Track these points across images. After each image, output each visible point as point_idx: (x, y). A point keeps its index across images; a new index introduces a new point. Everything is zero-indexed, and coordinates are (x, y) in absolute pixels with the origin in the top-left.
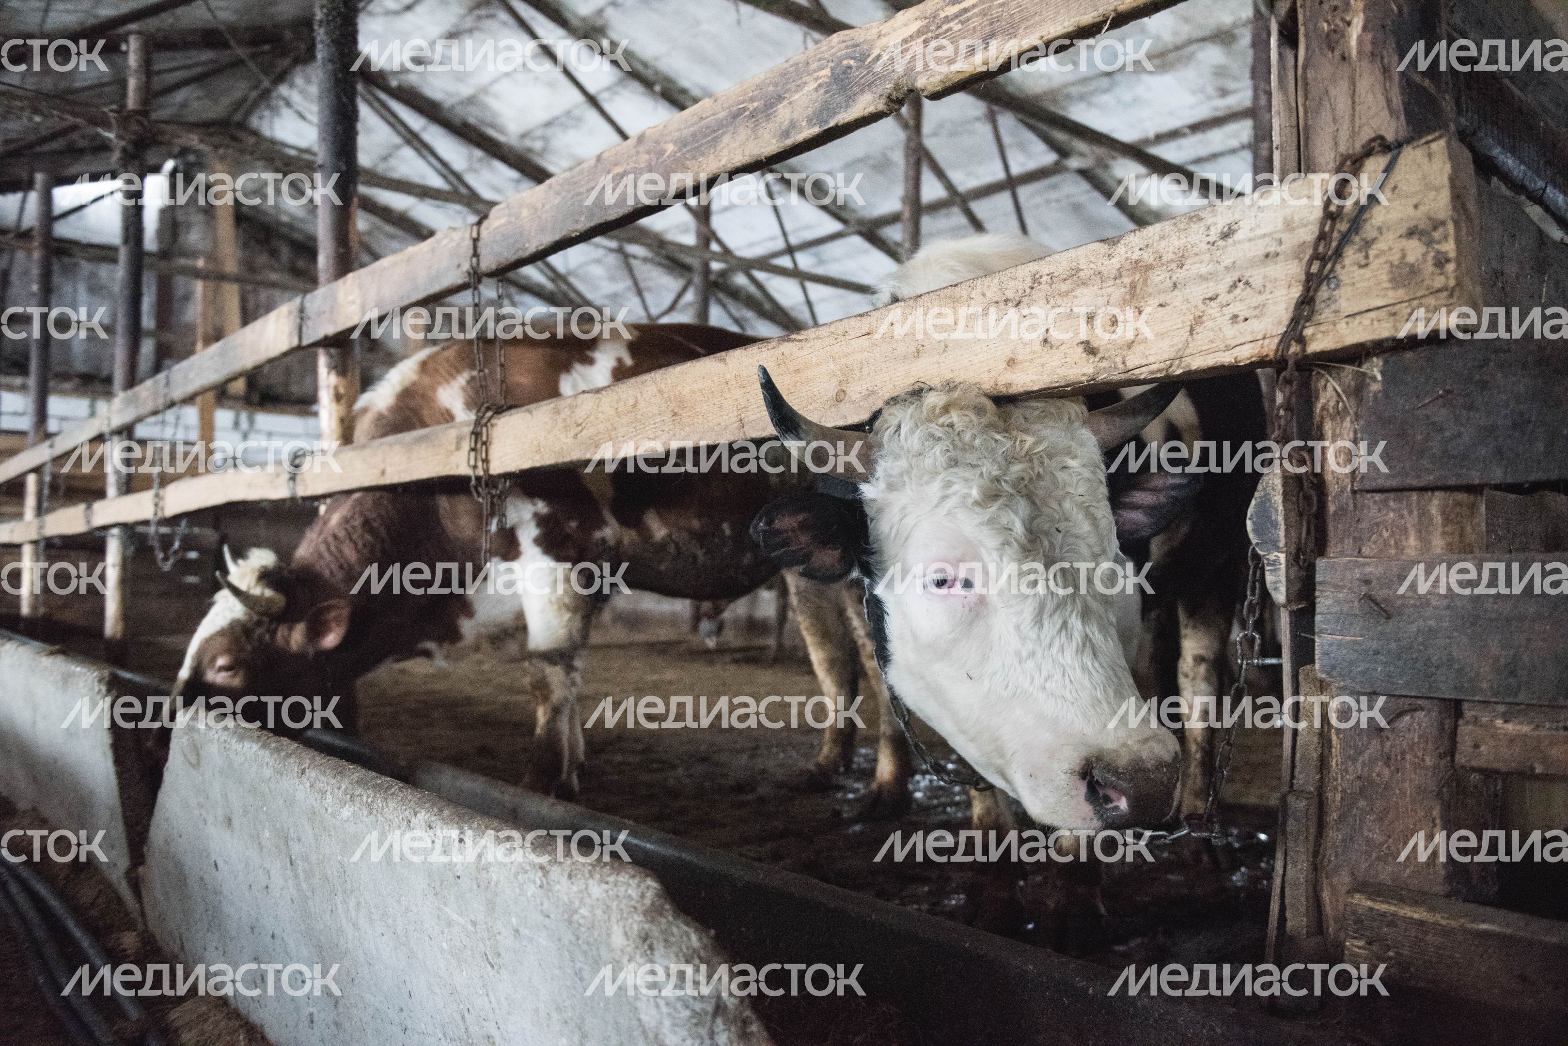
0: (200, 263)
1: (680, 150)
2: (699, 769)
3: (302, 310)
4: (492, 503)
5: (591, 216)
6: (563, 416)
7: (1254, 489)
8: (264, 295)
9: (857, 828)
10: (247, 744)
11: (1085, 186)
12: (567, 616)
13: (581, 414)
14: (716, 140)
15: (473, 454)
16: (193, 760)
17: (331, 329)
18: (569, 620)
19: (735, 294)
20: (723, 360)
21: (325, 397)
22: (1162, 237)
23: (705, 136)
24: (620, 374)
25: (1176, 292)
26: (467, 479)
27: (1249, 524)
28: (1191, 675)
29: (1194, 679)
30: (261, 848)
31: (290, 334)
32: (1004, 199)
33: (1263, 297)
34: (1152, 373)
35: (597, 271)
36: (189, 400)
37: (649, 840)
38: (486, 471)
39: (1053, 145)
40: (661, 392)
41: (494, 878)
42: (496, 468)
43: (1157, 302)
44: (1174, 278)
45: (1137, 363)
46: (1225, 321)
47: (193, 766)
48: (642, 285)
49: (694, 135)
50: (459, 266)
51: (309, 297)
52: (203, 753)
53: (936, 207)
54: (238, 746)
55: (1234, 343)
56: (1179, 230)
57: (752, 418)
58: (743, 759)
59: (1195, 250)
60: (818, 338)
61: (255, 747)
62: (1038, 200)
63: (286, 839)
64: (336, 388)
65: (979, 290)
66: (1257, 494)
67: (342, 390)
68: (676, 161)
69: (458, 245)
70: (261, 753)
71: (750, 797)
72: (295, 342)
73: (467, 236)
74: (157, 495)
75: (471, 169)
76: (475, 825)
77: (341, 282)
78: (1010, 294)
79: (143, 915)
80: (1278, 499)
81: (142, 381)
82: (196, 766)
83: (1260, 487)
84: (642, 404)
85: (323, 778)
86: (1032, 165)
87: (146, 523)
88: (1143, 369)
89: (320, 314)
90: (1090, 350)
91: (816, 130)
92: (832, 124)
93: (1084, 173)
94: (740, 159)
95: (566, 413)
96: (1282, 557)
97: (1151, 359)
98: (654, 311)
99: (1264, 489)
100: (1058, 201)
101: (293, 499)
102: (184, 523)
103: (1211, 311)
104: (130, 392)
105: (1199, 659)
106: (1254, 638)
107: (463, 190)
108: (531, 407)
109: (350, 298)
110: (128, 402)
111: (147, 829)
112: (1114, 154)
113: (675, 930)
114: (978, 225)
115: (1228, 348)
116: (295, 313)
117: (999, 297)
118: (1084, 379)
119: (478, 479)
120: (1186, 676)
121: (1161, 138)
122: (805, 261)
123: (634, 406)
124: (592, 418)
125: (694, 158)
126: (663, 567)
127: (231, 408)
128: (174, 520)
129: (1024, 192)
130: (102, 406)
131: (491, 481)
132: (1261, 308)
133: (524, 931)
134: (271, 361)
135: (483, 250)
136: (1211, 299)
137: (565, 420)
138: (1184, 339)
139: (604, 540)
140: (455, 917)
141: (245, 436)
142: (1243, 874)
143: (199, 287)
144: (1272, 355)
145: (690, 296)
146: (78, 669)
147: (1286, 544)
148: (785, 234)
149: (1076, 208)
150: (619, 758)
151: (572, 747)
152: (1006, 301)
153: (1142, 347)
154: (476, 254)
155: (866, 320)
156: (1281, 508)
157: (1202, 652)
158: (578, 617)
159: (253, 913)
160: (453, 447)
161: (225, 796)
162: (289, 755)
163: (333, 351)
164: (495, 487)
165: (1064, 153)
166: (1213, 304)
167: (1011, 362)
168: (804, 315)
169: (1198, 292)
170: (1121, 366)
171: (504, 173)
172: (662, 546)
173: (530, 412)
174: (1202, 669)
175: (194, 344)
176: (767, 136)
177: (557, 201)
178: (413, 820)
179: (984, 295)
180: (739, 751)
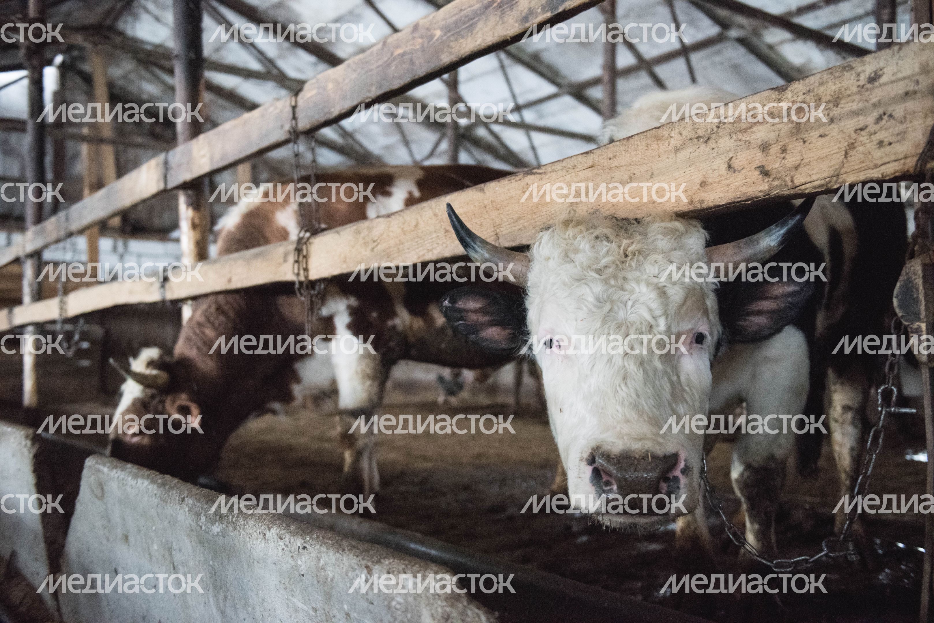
0: (85, 131)
1: (445, 34)
2: (463, 496)
3: (166, 163)
4: (312, 302)
5: (380, 86)
6: (362, 235)
7: (899, 274)
8: (131, 153)
9: (584, 538)
10: (140, 481)
11: (742, 50)
12: (368, 383)
13: (376, 233)
14: (471, 28)
15: (296, 265)
16: (98, 493)
17: (187, 176)
18: (371, 385)
19: (478, 143)
20: (482, 190)
21: (185, 225)
22: (821, 84)
23: (464, 23)
24: (410, 202)
25: (833, 126)
26: (292, 283)
27: (895, 301)
28: (840, 420)
29: (843, 423)
30: (151, 557)
31: (158, 181)
32: (680, 64)
33: (904, 126)
34: (815, 188)
35: (375, 129)
36: (81, 232)
37: (434, 548)
38: (306, 277)
39: (716, 20)
40: (436, 215)
41: (330, 575)
42: (314, 275)
43: (817, 133)
44: (831, 114)
45: (803, 181)
46: (872, 146)
47: (98, 498)
48: (409, 138)
49: (456, 23)
50: (282, 127)
51: (171, 153)
52: (105, 488)
53: (628, 71)
54: (133, 482)
55: (880, 162)
56: (835, 78)
57: (504, 233)
58: (495, 489)
59: (848, 92)
60: (553, 171)
61: (146, 483)
62: (706, 63)
63: (170, 550)
64: (193, 220)
65: (677, 131)
66: (901, 278)
67: (197, 221)
68: (443, 43)
69: (281, 111)
70: (151, 487)
71: (503, 516)
72: (162, 186)
73: (288, 104)
74: (62, 302)
75: (281, 56)
76: (315, 536)
77: (194, 142)
78: (700, 133)
79: (59, 609)
80: (919, 281)
81: (47, 218)
82: (102, 497)
83: (903, 273)
84: (422, 225)
85: (199, 504)
86: (701, 36)
87: (53, 322)
88: (808, 186)
89: (180, 165)
90: (765, 173)
91: (549, 15)
92: (561, 9)
93: (741, 41)
94: (490, 39)
95: (365, 232)
96: (923, 326)
97: (814, 177)
98: (418, 157)
99: (907, 274)
100: (721, 63)
101: (163, 302)
102: (81, 321)
103: (861, 139)
104: (39, 227)
105: (846, 408)
106: (892, 391)
107: (275, 72)
108: (339, 229)
109: (202, 153)
110: (38, 233)
111: (63, 546)
112: (767, 24)
113: (469, 612)
114: (660, 84)
115: (876, 166)
116: (161, 165)
117: (693, 135)
118: (760, 194)
119: (301, 283)
120: (836, 421)
121: (801, 11)
122: (529, 116)
123: (416, 226)
124: (385, 236)
125: (456, 40)
126: (443, 346)
127: (110, 236)
128: (75, 320)
129: (695, 57)
130: (17, 238)
131: (312, 284)
132: (902, 135)
133: (354, 615)
134: (144, 201)
135: (300, 115)
136: (861, 129)
137: (364, 238)
138: (840, 160)
139: (394, 327)
140: (300, 605)
141: (121, 257)
142: (887, 574)
143: (84, 149)
144: (912, 170)
145: (444, 145)
146: (9, 429)
147: (926, 316)
148: (514, 96)
149: (735, 68)
150: (403, 488)
151: (371, 480)
152: (698, 138)
153: (806, 169)
154: (294, 118)
155: (591, 157)
156: (921, 288)
157: (850, 403)
158: (376, 384)
159: (144, 606)
160: (281, 260)
161: (124, 519)
162: (172, 488)
163: (190, 192)
164: (313, 288)
165: (725, 25)
166: (863, 133)
167: (703, 184)
168: (529, 157)
169: (850, 124)
170: (790, 184)
171: (306, 58)
172: (442, 330)
173: (338, 232)
174: (849, 416)
175: (82, 191)
176: (511, 21)
177: (354, 76)
178: (268, 533)
179: (681, 134)
180: (492, 482)
